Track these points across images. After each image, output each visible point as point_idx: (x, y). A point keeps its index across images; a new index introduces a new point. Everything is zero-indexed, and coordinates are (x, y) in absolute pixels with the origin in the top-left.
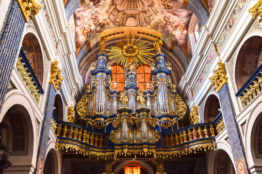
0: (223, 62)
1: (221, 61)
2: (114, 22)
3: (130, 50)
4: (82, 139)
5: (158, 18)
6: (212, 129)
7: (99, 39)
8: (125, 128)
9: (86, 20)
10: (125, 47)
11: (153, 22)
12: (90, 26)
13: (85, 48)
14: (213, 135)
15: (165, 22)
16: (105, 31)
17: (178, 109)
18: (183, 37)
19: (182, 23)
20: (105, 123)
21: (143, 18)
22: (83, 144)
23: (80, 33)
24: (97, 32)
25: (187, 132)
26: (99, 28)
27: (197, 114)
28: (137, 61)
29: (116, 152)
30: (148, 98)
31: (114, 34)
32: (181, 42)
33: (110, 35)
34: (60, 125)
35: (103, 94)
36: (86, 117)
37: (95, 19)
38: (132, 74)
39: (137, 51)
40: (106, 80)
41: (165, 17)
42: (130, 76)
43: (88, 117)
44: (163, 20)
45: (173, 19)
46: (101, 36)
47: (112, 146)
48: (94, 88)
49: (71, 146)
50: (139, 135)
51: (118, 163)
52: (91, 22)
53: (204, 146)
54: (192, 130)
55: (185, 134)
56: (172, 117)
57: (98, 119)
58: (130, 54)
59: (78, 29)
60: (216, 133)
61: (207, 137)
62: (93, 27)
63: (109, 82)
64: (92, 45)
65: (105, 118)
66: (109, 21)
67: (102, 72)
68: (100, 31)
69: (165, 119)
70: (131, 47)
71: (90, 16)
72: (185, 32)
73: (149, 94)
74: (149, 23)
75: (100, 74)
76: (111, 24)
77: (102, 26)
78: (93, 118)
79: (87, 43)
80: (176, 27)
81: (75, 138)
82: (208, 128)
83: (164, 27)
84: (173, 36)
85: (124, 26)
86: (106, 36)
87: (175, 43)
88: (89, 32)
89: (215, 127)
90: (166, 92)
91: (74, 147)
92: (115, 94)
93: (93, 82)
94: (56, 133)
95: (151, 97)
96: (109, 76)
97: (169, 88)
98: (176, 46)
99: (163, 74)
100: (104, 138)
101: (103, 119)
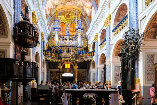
0: (111, 14)
1: (110, 13)
2: (61, 4)
3: (68, 16)
4: (52, 56)
5: (80, 3)
6: (93, 54)
7: (55, 11)
8: (65, 52)
9: (49, 4)
10: (66, 15)
11: (78, 4)
12: (51, 6)
13: (50, 17)
14: (93, 56)
15: (82, 5)
16: (57, 8)
17: (84, 44)
18: (90, 12)
19: (90, 6)
20: (59, 49)
21: (73, 2)
22: (52, 57)
23: (47, 10)
24: (54, 9)
25: (85, 54)
26: (55, 7)
27: (90, 47)
28: (71, 22)
29: (62, 60)
30: (74, 40)
31: (61, 9)
32: (88, 15)
33: (60, 9)
34: (44, 51)
35: (58, 38)
36: (52, 47)
37: (53, 3)
38: (68, 29)
39: (71, 17)
40: (58, 32)
41: (83, 3)
42: (67, 30)
43: (53, 47)
44: (82, 4)
45: (86, 4)
46: (56, 10)
47: (61, 58)
48: (54, 35)
49: (49, 58)
50: (69, 55)
51: (63, 63)
52: (52, 5)
53: (90, 59)
54: (88, 53)
55: (84, 55)
56: (81, 48)
57: (56, 48)
58: (68, 18)
59: (46, 8)
60: (94, 55)
61: (91, 56)
62: (52, 7)
63: (60, 32)
64: (52, 15)
65: (59, 47)
66: (59, 3)
67: (57, 28)
68: (55, 8)
69: (79, 48)
70: (68, 15)
71: (51, 2)
72: (91, 10)
73: (74, 38)
74: (76, 5)
75: (56, 29)
76: (60, 5)
77: (56, 6)
78: (55, 47)
79: (50, 14)
80: (87, 7)
81: (50, 56)
82: (92, 53)
83: (82, 7)
84: (85, 11)
85: (66, 5)
86: (58, 10)
87: (86, 15)
88: (51, 9)
89: (94, 53)
90: (80, 38)
91: (50, 58)
92: (62, 38)
93: (53, 32)
94: (44, 54)
95: (75, 39)
96: (59, 30)
97: (82, 36)
98: (86, 16)
99: (80, 30)
100: (58, 55)
101: (58, 48)
